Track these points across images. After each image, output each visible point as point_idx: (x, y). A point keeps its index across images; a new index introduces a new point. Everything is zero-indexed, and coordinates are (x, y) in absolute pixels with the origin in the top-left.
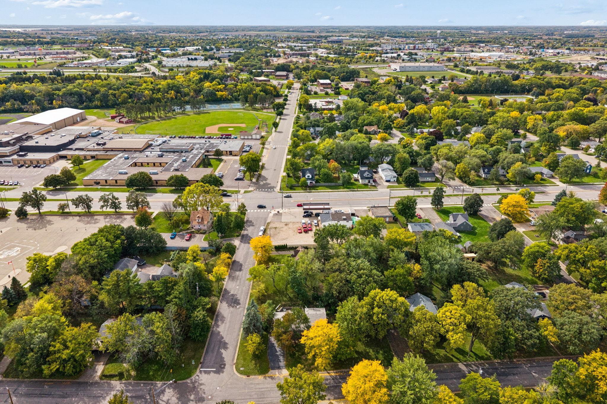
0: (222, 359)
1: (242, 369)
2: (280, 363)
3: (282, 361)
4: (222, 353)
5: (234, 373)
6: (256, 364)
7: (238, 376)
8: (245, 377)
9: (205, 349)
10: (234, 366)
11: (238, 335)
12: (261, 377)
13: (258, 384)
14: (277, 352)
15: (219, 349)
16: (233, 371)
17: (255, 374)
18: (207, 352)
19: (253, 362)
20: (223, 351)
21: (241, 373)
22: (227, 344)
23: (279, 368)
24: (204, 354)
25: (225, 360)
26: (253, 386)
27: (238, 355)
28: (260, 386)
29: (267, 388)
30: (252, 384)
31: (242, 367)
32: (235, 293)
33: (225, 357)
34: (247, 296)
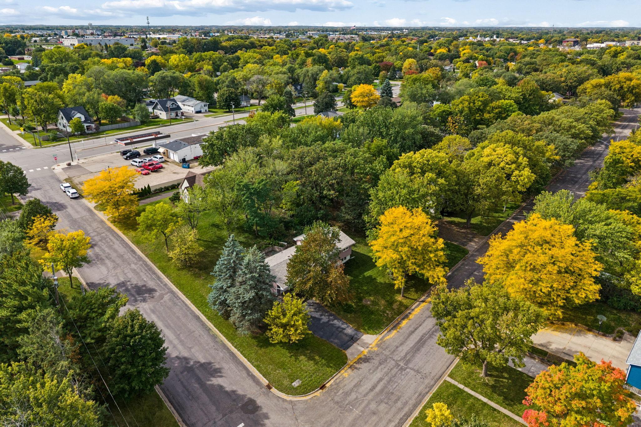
0: (233, 396)
1: (296, 384)
2: (345, 331)
3: (343, 326)
4: (221, 387)
5: (291, 402)
6: (311, 358)
7: (307, 401)
8: (318, 393)
9: (168, 404)
10: (274, 390)
11: (214, 337)
12: (345, 373)
13: (358, 385)
14: (320, 320)
15: (202, 385)
16: (284, 400)
17: (331, 376)
18: (180, 408)
19: (302, 358)
20: (216, 381)
21: (304, 390)
22: (210, 363)
23: (353, 339)
24: (176, 416)
25: (240, 392)
26: (353, 396)
27: (258, 367)
28: (367, 386)
29: (381, 380)
30: (347, 394)
31: (293, 380)
32: (122, 279)
33: (234, 388)
34: (154, 273)
